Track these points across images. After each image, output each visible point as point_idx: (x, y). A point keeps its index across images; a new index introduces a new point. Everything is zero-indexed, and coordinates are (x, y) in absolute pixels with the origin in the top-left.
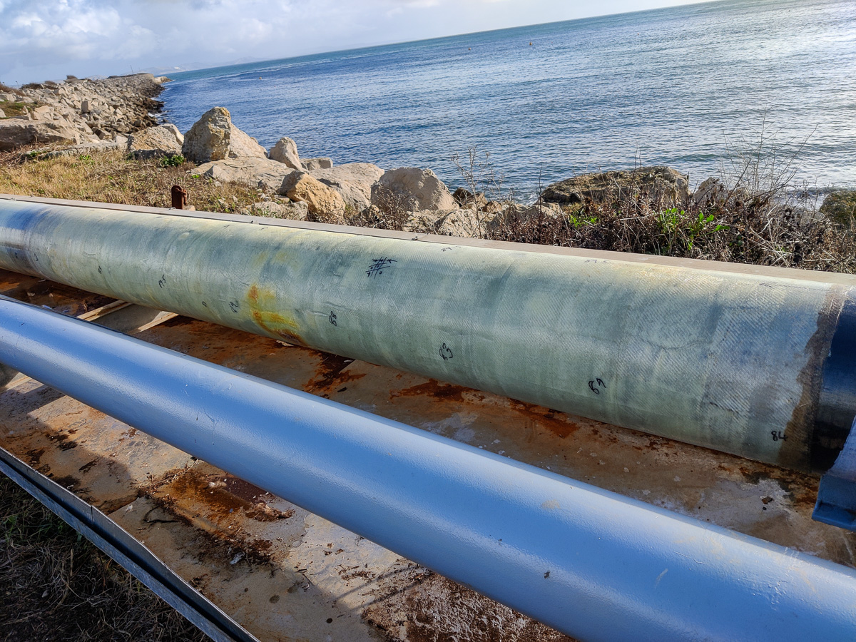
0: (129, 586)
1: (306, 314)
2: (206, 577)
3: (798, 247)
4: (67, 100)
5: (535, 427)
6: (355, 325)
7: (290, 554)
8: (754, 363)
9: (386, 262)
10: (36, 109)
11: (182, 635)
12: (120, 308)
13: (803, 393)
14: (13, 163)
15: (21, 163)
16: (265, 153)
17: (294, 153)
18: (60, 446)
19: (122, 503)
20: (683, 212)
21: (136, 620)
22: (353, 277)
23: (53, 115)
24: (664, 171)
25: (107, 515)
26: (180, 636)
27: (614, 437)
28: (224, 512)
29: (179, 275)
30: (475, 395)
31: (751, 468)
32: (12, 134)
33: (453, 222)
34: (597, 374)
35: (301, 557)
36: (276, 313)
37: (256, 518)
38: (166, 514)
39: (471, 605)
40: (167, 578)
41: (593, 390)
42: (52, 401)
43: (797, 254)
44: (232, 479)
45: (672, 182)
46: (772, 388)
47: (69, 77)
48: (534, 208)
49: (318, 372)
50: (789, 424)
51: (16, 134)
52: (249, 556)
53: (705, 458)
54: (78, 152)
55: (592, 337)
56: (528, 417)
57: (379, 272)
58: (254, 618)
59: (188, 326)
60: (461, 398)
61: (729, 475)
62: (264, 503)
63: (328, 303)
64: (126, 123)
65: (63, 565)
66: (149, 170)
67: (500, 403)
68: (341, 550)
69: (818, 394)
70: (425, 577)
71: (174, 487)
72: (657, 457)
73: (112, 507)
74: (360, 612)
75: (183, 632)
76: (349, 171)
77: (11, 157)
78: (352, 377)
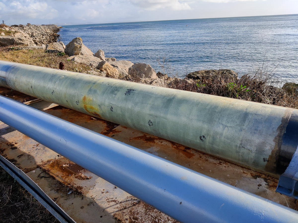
0: (31, 200)
1: (102, 107)
2: (58, 198)
3: (274, 99)
4: (27, 31)
5: (180, 154)
6: (119, 112)
7: (89, 192)
8: (258, 134)
9: (132, 90)
10: (16, 34)
11: (48, 219)
12: (37, 101)
13: (275, 145)
14: (6, 51)
15: (8, 51)
16: (93, 54)
17: (103, 55)
18: (11, 148)
19: (31, 170)
20: (235, 84)
21: (32, 212)
22: (120, 95)
23: (21, 36)
24: (229, 71)
25: (25, 173)
26: (47, 219)
27: (207, 159)
28: (67, 175)
29: (59, 91)
30: (159, 141)
31: (254, 173)
32: (6, 41)
33: (156, 82)
34: (203, 134)
35: (93, 193)
36: (92, 106)
37: (78, 179)
38: (46, 175)
39: (152, 215)
40: (45, 197)
41: (201, 140)
42: (10, 132)
43: (274, 101)
44: (71, 164)
45: (232, 75)
46: (264, 143)
47: (28, 24)
48: (184, 80)
49: (105, 129)
50: (270, 156)
51: (8, 41)
52: (75, 192)
53: (238, 169)
54: (28, 49)
55: (202, 121)
56: (177, 150)
57: (129, 94)
58: (74, 214)
59: (61, 110)
60: (154, 142)
61: (247, 176)
62: (82, 173)
63: (110, 103)
64: (46, 41)
65: (8, 191)
66: (52, 56)
67: (168, 144)
68: (108, 192)
69: (280, 146)
70: (137, 204)
71: (50, 165)
72: (221, 167)
73: (27, 171)
74: (113, 214)
75: (49, 218)
76: (121, 63)
77: (5, 49)
78: (117, 132)
